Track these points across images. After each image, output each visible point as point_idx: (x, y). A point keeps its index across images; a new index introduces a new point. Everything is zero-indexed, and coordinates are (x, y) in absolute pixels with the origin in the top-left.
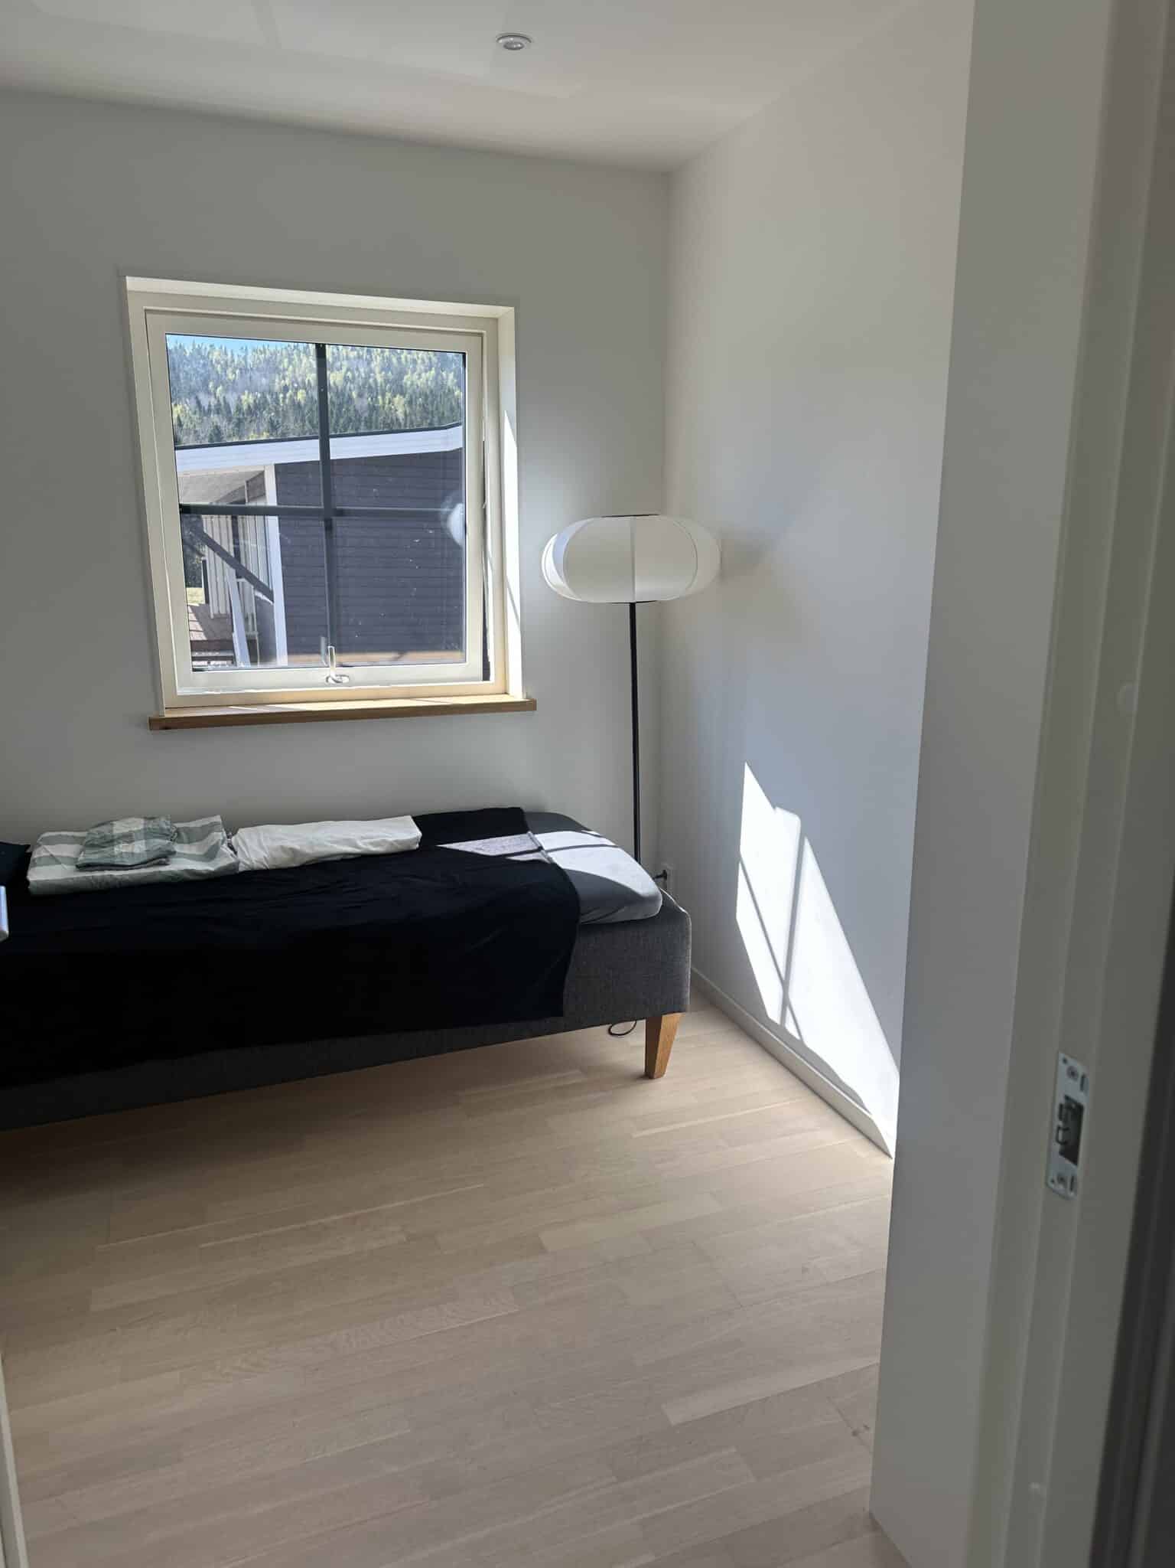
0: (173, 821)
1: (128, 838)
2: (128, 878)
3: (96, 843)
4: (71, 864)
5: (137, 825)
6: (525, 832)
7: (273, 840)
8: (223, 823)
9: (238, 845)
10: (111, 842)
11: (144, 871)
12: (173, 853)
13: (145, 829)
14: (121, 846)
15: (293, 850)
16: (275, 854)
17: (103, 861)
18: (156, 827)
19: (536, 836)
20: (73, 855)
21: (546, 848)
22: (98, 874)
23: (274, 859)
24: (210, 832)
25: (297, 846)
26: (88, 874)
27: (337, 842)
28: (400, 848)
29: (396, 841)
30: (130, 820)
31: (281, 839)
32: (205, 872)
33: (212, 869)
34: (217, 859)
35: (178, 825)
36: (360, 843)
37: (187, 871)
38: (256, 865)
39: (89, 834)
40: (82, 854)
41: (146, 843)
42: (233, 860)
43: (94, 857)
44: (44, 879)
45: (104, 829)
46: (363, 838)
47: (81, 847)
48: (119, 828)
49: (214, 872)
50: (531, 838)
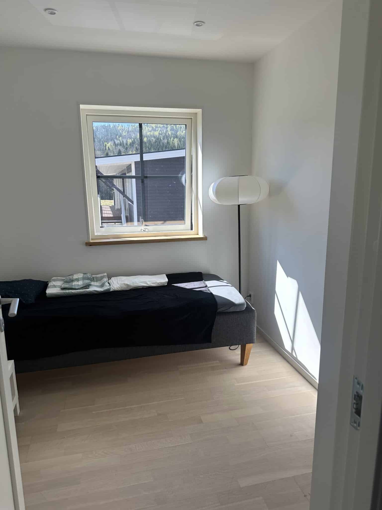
0: (92, 275)
1: (78, 280)
2: (76, 292)
3: (68, 281)
4: (59, 288)
5: (81, 276)
6: (202, 281)
7: (122, 281)
8: (107, 276)
9: (111, 283)
10: (72, 281)
11: (81, 290)
12: (91, 285)
13: (83, 277)
14: (75, 282)
15: (127, 285)
16: (122, 286)
17: (68, 287)
18: (86, 276)
19: (206, 282)
20: (60, 285)
21: (208, 286)
22: (67, 291)
23: (121, 287)
24: (103, 278)
25: (128, 283)
26: (64, 291)
27: (141, 282)
28: (161, 285)
29: (159, 282)
30: (79, 274)
31: (124, 281)
32: (100, 291)
33: (102, 290)
34: (104, 287)
35: (93, 276)
36: (148, 283)
37: (95, 291)
38: (116, 289)
39: (66, 278)
40: (63, 285)
41: (83, 282)
42: (109, 287)
43: (67, 286)
44: (51, 292)
45: (71, 277)
46: (149, 281)
47: (63, 282)
48: (75, 277)
49: (103, 291)
50: (204, 283)
